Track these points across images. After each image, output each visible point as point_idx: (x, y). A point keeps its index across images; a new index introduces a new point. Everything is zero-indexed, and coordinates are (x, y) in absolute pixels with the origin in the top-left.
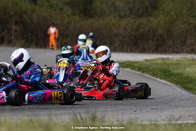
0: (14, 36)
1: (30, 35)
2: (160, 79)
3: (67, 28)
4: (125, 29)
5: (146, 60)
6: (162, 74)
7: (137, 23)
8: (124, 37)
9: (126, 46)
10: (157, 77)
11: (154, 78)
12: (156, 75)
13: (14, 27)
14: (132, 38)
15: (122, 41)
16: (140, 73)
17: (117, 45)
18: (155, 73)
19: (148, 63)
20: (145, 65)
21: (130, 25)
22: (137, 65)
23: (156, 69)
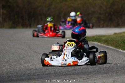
0: (2, 18)
1: (16, 17)
2: (122, 50)
3: (49, 9)
4: (101, 7)
5: (115, 34)
6: (123, 45)
7: (111, 2)
8: (100, 14)
9: (102, 22)
10: (119, 48)
11: (117, 49)
12: (118, 46)
13: (1, 11)
14: (107, 15)
15: (98, 18)
16: (105, 45)
17: (94, 21)
18: (117, 45)
19: (114, 36)
20: (111, 38)
21: (105, 3)
22: (104, 38)
23: (119, 41)
